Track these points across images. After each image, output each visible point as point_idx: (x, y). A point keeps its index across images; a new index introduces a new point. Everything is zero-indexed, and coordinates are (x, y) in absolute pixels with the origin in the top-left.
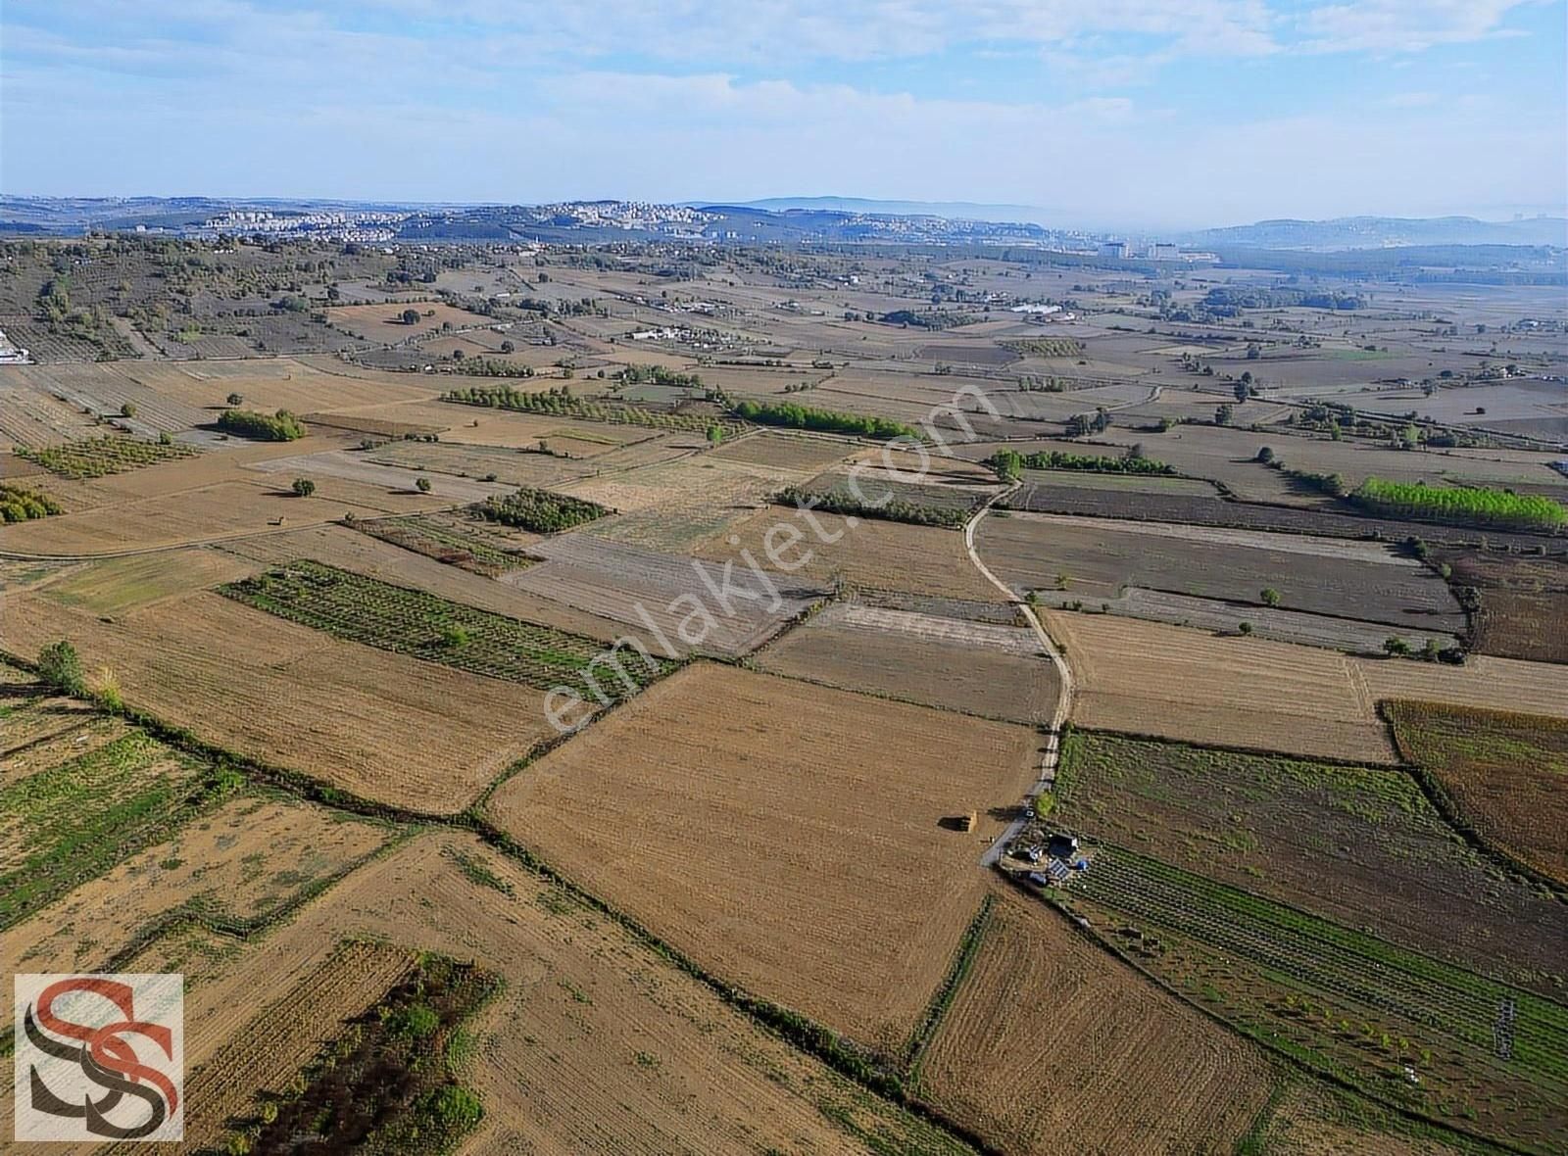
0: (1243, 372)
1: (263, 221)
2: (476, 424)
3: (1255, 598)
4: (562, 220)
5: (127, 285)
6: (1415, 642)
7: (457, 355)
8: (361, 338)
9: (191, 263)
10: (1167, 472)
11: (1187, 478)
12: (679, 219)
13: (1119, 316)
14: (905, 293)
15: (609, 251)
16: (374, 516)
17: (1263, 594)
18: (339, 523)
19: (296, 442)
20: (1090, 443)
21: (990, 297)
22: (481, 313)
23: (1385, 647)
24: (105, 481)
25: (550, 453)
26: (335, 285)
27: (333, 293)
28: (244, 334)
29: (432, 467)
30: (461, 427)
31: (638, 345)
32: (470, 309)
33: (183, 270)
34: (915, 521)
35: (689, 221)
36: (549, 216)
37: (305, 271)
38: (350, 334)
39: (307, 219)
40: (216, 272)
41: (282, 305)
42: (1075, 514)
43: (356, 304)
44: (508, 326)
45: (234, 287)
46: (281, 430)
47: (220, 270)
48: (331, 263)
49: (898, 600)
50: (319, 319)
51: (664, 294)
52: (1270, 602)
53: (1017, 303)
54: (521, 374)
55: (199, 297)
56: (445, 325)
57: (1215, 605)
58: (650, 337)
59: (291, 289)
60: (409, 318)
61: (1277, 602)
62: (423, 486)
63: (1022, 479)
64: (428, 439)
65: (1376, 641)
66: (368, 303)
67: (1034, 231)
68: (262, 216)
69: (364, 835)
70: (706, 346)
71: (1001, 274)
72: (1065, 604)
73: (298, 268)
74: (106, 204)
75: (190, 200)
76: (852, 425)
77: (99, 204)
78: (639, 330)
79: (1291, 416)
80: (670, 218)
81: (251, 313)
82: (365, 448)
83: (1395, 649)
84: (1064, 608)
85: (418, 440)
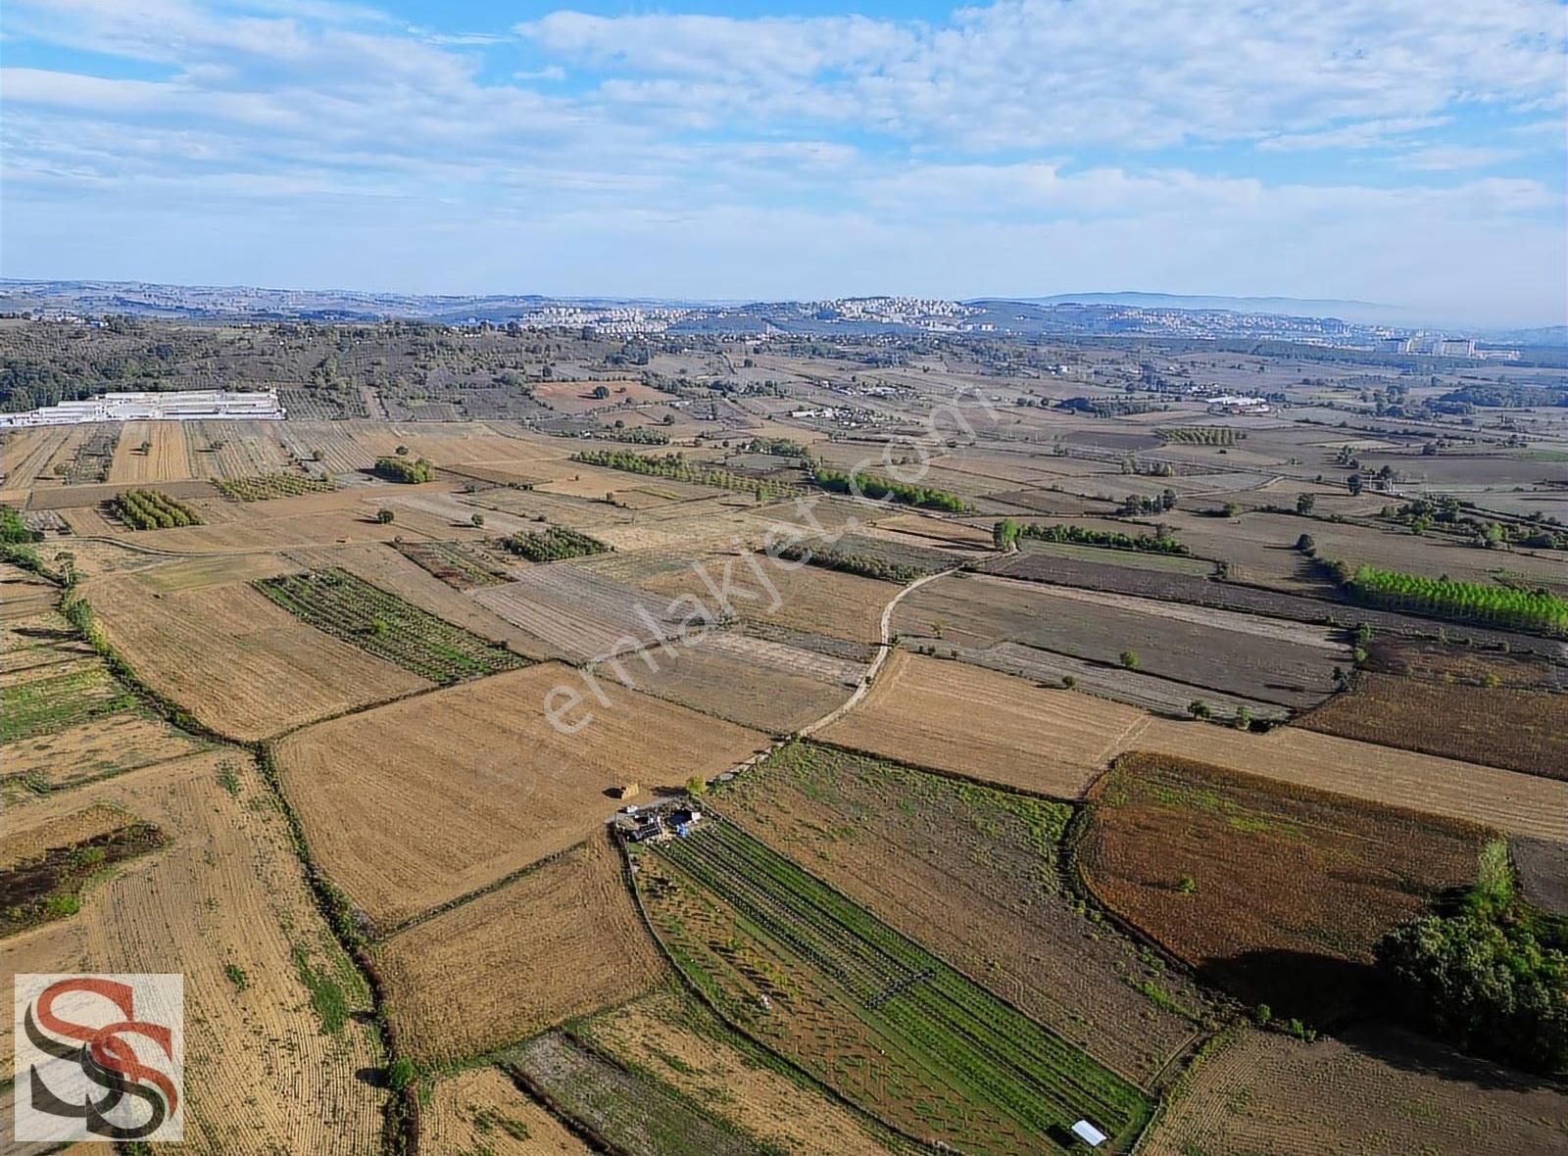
0: (1382, 467)
2: (577, 478)
3: (1117, 662)
4: (822, 313)
5: (383, 360)
6: (1217, 706)
7: (619, 424)
8: (551, 409)
9: (440, 343)
10: (1177, 551)
11: (1197, 558)
12: (941, 313)
13: (1327, 410)
14: (1108, 382)
15: (832, 341)
16: (418, 539)
17: (1123, 656)
18: (388, 544)
19: (422, 485)
20: (1135, 523)
21: (1194, 388)
22: (669, 392)
23: (1190, 709)
25: (613, 503)
26: (553, 365)
27: (547, 372)
28: (459, 403)
29: (506, 509)
30: (565, 480)
31: (795, 423)
32: (660, 388)
33: (433, 350)
34: (869, 574)
35: (951, 315)
36: (815, 311)
37: (533, 352)
38: (544, 405)
41: (502, 380)
42: (1035, 580)
43: (563, 381)
44: (687, 403)
45: (469, 365)
46: (411, 475)
47: (461, 350)
48: (559, 347)
49: (775, 633)
50: (526, 393)
51: (854, 379)
52: (1128, 663)
53: (1220, 394)
54: (658, 442)
55: (437, 372)
56: (628, 401)
57: (1072, 662)
58: (809, 416)
59: (515, 368)
60: (600, 393)
61: (1135, 665)
62: (478, 521)
63: (1017, 552)
64: (525, 487)
65: (1183, 701)
66: (574, 380)
67: (1329, 324)
68: (571, 311)
70: (853, 424)
71: (1233, 367)
72: (921, 648)
73: (526, 351)
75: (526, 298)
76: (906, 494)
78: (801, 409)
80: (932, 312)
81: (473, 386)
82: (469, 491)
83: (1198, 710)
84: (921, 652)
85: (518, 488)
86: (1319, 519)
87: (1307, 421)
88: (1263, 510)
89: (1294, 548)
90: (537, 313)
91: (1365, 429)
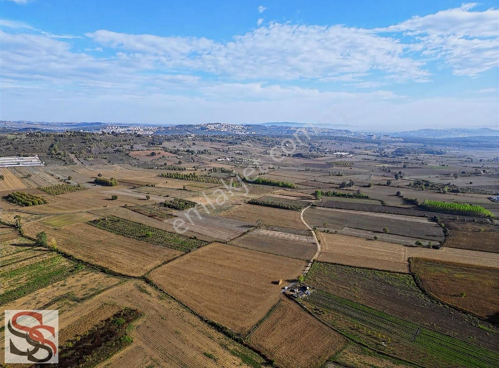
0: (399, 171)
1: (116, 129)
2: (167, 182)
3: (382, 231)
4: (203, 128)
5: (74, 145)
6: (426, 243)
7: (165, 164)
8: (138, 160)
9: (93, 139)
10: (367, 198)
11: (373, 199)
12: (238, 128)
13: (367, 156)
14: (302, 148)
15: (215, 137)
16: (133, 205)
17: (384, 229)
18: (122, 207)
19: (115, 186)
20: (346, 190)
21: (327, 150)
22: (174, 153)
23: (416, 244)
24: (61, 196)
25: (186, 190)
26: (133, 145)
27: (132, 147)
28: (106, 158)
29: (152, 193)
30: (162, 183)
31: (218, 162)
32: (171, 152)
33: (91, 141)
34: (287, 209)
35: (241, 129)
36: (200, 127)
37: (125, 141)
38: (135, 159)
39: (129, 129)
40: (100, 142)
41: (117, 150)
42: (336, 208)
43: (138, 150)
44: (181, 157)
45: (104, 146)
46: (111, 183)
47: (101, 141)
48: (133, 139)
49: (276, 228)
50: (127, 155)
51: (229, 149)
52: (386, 232)
53: (336, 152)
54: (183, 170)
55: (94, 149)
56: (163, 156)
57: (370, 232)
58: (222, 160)
59: (120, 147)
60: (153, 154)
61: (388, 231)
62: (148, 198)
63: (322, 199)
64: (152, 186)
65: (413, 243)
66: (142, 150)
67: (347, 131)
68: (117, 127)
69: (115, 280)
70: (238, 163)
71: (333, 144)
72: (324, 230)
73: (123, 141)
74: (72, 124)
75: (97, 123)
76: (276, 184)
77: (71, 124)
78: (219, 158)
79: (410, 184)
80: (235, 128)
81: (108, 153)
82: (134, 188)
83: (419, 244)
84: (324, 232)
85: (149, 186)
86: (394, 187)
87: (365, 159)
88: (377, 185)
89: (395, 195)
90: (105, 128)
91: (382, 161)
